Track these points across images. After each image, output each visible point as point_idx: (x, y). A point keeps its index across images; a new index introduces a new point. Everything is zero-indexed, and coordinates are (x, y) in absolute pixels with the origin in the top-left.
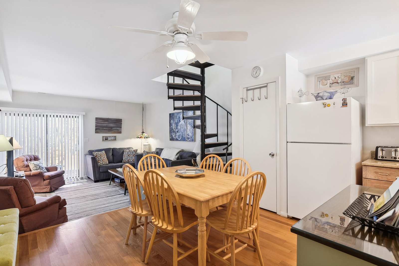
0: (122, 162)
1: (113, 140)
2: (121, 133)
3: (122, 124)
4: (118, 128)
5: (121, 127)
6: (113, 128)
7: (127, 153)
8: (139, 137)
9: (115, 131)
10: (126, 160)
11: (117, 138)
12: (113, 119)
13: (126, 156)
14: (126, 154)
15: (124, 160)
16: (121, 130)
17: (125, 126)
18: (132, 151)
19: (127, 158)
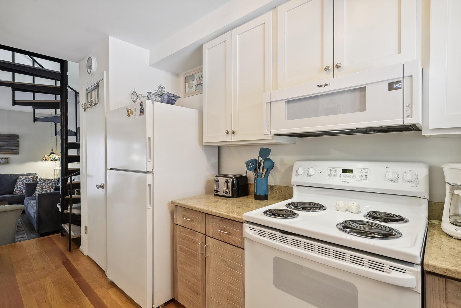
0: (13, 193)
1: (2, 163)
2: (18, 154)
3: (19, 142)
4: (11, 146)
5: (18, 146)
6: (4, 148)
7: (22, 181)
8: (43, 160)
9: (6, 151)
10: (18, 191)
11: (10, 160)
12: (3, 135)
13: (19, 186)
14: (20, 182)
15: (16, 191)
16: (18, 150)
17: (23, 144)
18: (29, 178)
19: (20, 188)
